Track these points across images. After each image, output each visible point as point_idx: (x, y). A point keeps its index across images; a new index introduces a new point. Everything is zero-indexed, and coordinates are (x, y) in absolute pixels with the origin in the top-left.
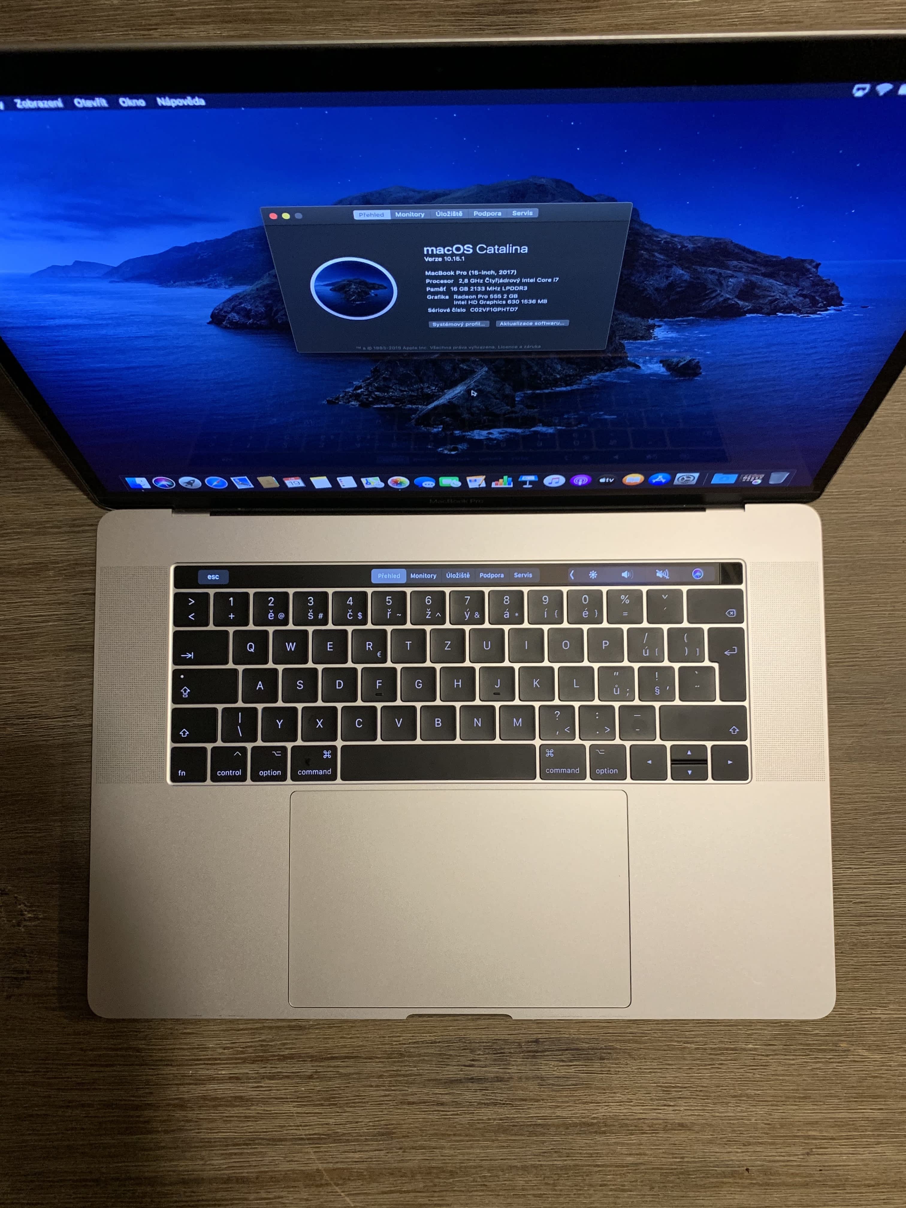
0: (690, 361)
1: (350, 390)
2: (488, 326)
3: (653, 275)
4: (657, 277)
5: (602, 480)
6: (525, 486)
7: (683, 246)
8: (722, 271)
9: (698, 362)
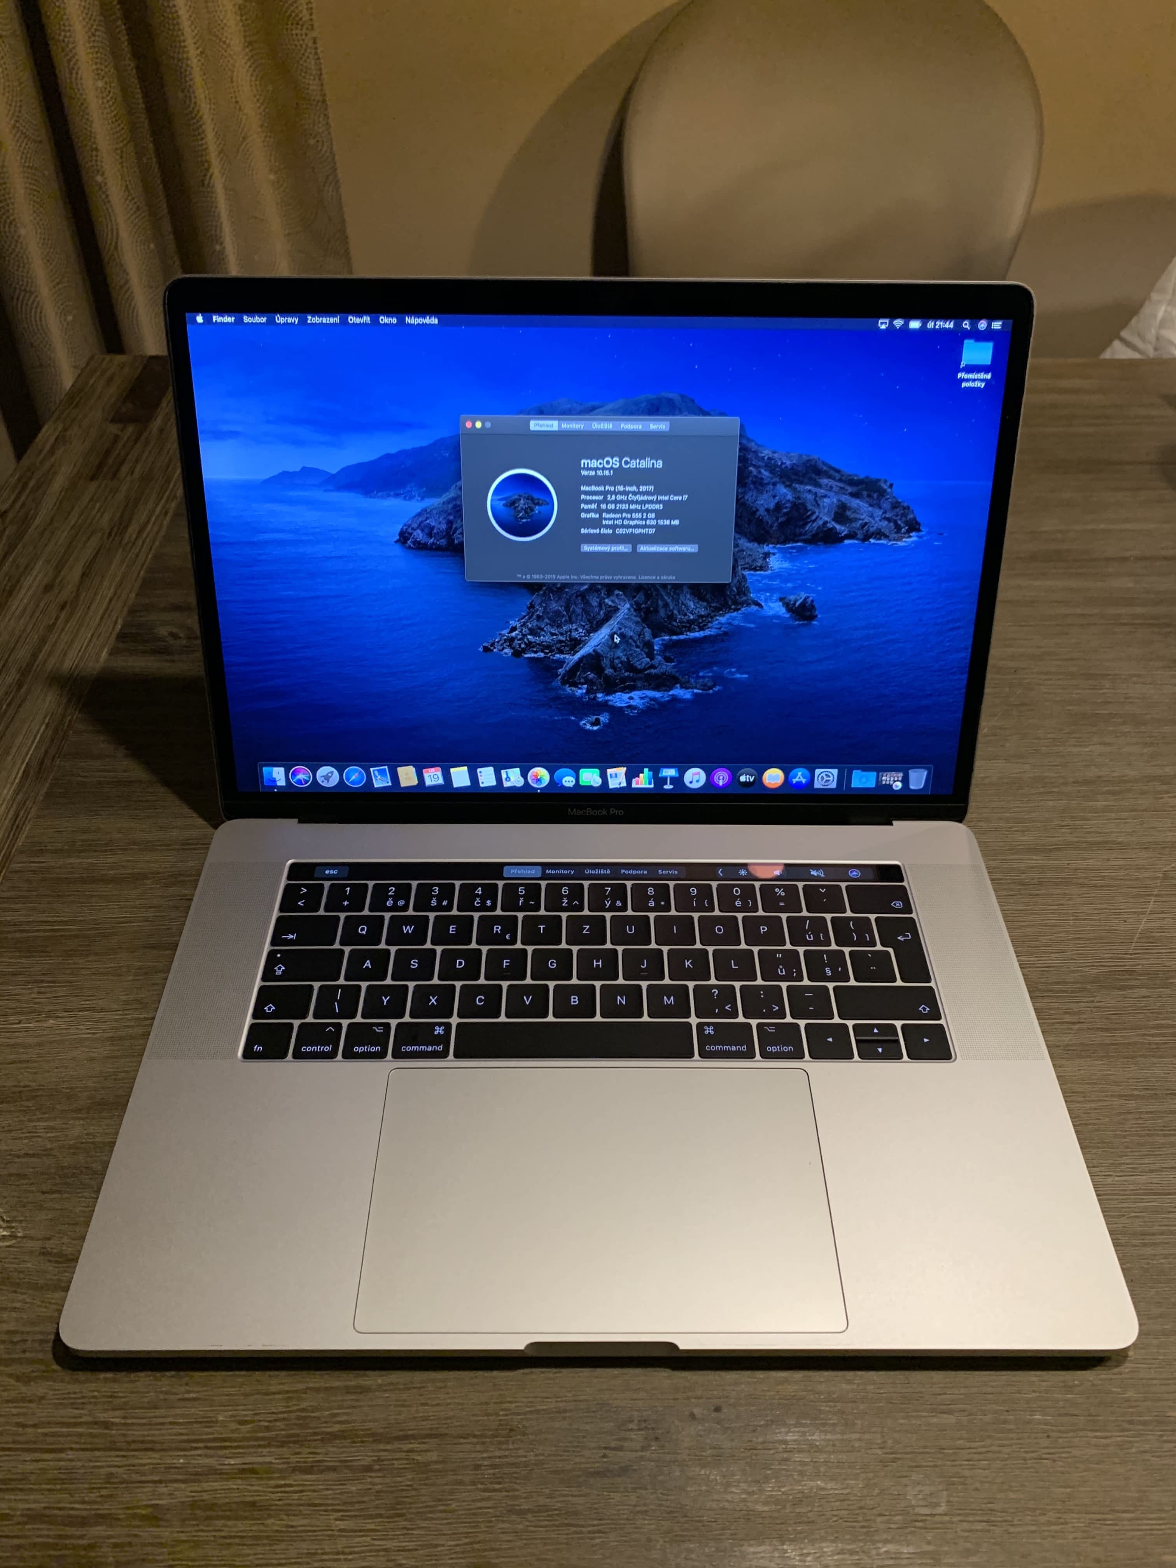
0: (805, 599)
1: (505, 632)
2: (630, 551)
3: (762, 493)
4: (765, 496)
5: (743, 779)
6: (665, 787)
8: (817, 490)
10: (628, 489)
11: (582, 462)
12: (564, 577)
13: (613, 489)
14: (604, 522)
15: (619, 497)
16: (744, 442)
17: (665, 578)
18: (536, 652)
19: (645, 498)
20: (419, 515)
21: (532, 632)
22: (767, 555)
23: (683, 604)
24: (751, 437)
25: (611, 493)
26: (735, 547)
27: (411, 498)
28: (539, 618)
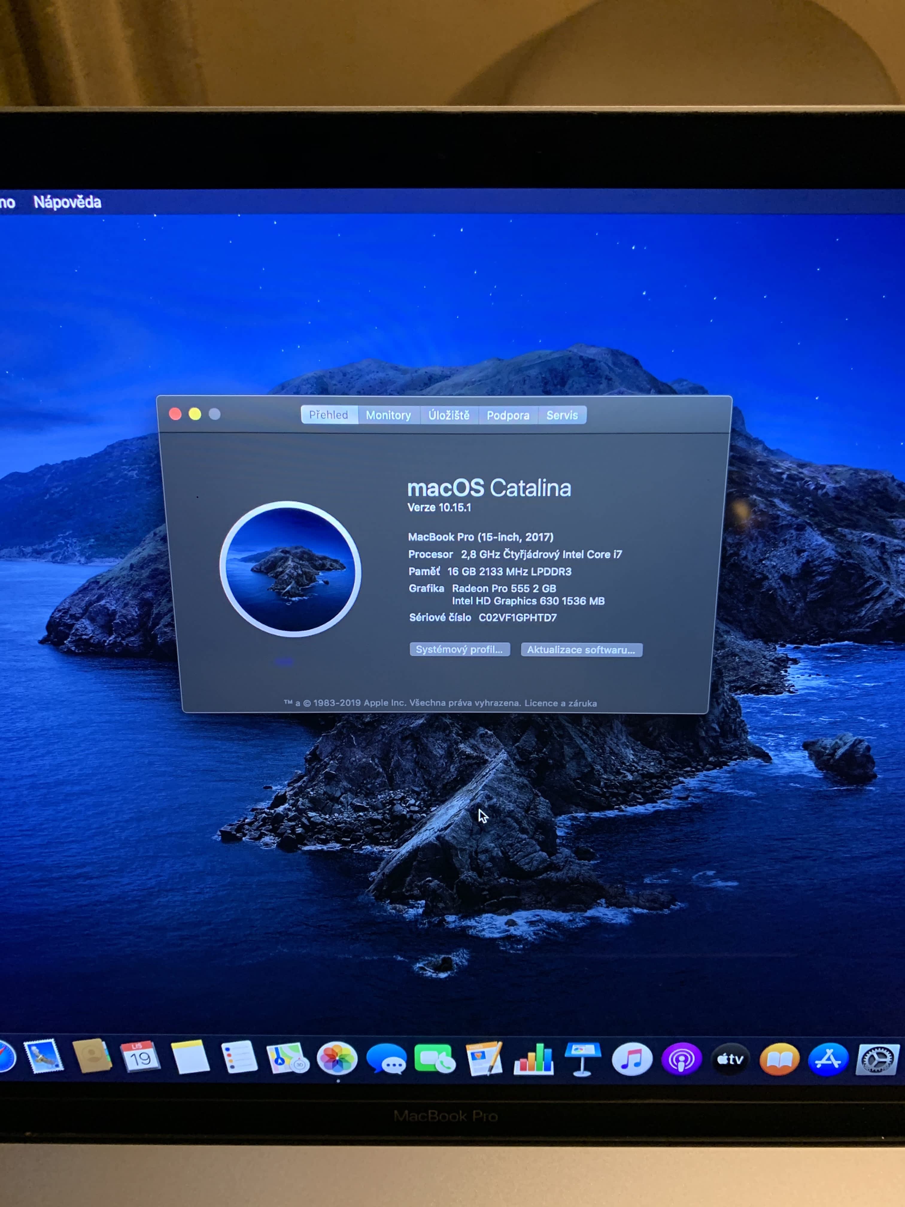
0: (854, 745)
1: (263, 805)
2: (508, 654)
3: (776, 546)
4: (782, 551)
5: (722, 1060)
6: (576, 1074)
7: (819, 487)
8: (887, 540)
9: (868, 748)
10: (501, 537)
11: (410, 486)
12: (376, 704)
13: (471, 538)
14: (455, 601)
15: (485, 554)
16: (741, 444)
17: (576, 704)
18: (325, 842)
19: (537, 555)
20: (84, 590)
21: (317, 805)
22: (782, 663)
23: (612, 753)
24: (754, 436)
25: (469, 546)
26: (716, 649)
27: (65, 560)
28: (329, 779)
